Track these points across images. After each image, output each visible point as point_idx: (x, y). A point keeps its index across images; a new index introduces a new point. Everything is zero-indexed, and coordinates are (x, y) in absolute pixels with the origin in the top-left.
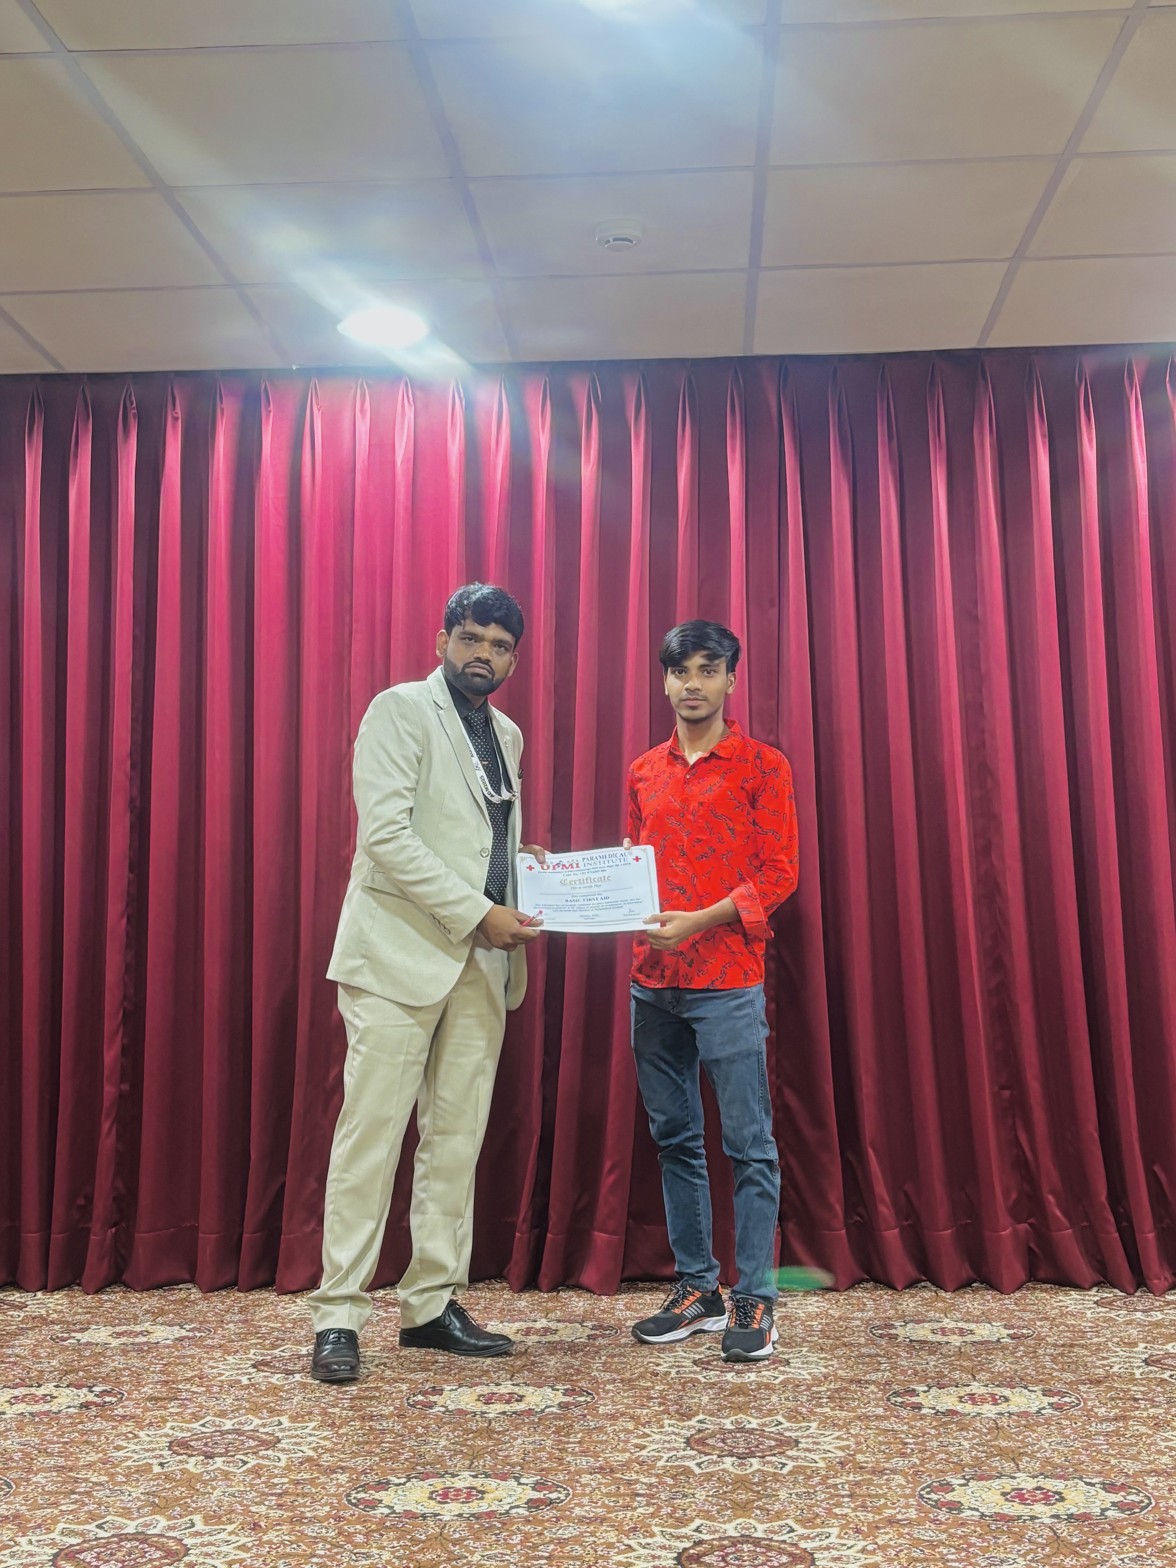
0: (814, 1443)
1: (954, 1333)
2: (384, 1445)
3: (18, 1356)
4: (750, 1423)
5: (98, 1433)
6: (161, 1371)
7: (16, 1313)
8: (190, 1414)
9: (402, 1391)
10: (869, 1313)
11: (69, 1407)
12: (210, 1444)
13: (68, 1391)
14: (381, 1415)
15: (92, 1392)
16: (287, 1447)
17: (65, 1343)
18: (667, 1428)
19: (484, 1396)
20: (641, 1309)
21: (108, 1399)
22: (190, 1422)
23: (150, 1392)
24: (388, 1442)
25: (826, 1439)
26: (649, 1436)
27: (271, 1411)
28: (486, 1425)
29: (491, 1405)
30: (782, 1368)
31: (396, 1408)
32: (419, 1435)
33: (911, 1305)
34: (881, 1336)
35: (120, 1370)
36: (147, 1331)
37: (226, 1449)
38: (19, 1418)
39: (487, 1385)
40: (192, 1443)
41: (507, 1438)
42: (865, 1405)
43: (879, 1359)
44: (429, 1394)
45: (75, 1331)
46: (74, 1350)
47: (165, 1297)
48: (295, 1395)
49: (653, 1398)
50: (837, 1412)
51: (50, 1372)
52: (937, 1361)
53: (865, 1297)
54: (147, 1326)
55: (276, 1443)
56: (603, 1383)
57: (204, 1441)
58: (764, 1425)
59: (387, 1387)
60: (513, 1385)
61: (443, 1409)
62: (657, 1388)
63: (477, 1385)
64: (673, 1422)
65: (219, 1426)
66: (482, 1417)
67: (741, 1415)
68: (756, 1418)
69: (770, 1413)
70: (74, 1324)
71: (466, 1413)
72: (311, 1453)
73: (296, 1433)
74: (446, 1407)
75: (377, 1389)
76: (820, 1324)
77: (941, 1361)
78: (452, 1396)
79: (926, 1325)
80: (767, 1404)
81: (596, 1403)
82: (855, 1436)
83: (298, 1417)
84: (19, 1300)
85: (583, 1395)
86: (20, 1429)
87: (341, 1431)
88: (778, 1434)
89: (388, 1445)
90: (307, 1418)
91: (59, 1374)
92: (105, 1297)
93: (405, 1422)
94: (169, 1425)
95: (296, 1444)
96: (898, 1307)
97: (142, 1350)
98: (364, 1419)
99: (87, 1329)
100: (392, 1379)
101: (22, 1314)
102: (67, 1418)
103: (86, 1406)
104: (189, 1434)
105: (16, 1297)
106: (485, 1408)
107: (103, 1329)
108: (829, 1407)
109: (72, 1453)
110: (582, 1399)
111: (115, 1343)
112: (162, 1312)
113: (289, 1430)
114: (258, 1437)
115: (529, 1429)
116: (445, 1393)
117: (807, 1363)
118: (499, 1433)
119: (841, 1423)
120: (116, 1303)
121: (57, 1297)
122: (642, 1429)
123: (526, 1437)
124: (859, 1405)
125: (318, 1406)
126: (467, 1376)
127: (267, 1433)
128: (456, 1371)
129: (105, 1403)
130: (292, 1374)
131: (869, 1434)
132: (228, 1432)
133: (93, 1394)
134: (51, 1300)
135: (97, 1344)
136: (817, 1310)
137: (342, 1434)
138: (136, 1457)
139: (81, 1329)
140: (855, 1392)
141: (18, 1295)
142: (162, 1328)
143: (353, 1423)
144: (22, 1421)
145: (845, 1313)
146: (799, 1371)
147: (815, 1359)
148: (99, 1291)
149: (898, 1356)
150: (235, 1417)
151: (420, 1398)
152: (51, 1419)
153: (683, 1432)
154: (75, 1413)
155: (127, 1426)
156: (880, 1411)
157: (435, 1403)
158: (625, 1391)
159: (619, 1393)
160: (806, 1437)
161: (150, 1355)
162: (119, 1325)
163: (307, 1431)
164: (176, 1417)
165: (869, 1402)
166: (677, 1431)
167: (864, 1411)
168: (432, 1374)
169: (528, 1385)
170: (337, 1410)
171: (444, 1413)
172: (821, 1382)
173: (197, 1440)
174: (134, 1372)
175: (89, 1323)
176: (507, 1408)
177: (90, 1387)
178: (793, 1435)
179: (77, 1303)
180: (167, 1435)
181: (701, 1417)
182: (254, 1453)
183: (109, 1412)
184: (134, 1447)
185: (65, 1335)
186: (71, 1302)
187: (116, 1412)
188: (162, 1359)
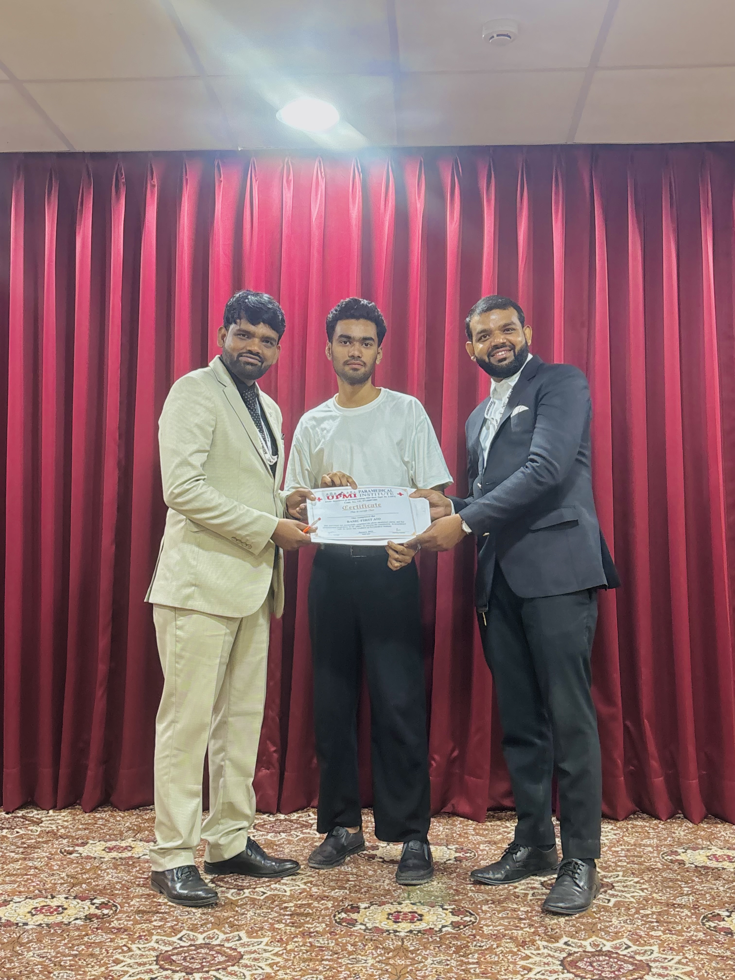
0: (662, 967)
1: (724, 860)
2: (323, 962)
3: (36, 868)
4: (605, 945)
5: (100, 945)
6: (144, 884)
7: (34, 828)
8: (169, 927)
9: (327, 909)
10: (655, 840)
11: (76, 919)
12: (188, 959)
13: (74, 902)
14: (317, 932)
15: (93, 904)
16: (249, 963)
17: (72, 856)
18: (542, 951)
19: (392, 914)
20: (487, 834)
21: (106, 911)
22: (169, 935)
23: (137, 904)
24: (327, 960)
25: (670, 964)
26: (530, 957)
27: (232, 925)
28: (400, 943)
29: (399, 924)
30: (610, 892)
31: (326, 925)
32: (350, 953)
33: (682, 833)
34: (672, 861)
35: (113, 884)
36: (130, 846)
37: (201, 963)
38: (39, 929)
39: (392, 904)
40: (174, 958)
41: (420, 957)
42: (687, 928)
43: (680, 883)
44: (350, 912)
45: (78, 845)
46: (78, 863)
47: (141, 816)
48: (248, 911)
49: (521, 919)
50: (668, 936)
51: (61, 884)
52: (723, 886)
53: (645, 826)
54: (129, 842)
55: (240, 959)
56: (479, 902)
57: (183, 955)
58: (616, 948)
59: (316, 904)
60: (412, 904)
61: (363, 927)
62: (522, 909)
63: (384, 903)
64: (545, 943)
65: (193, 940)
66: (395, 936)
67: (594, 938)
68: (608, 940)
69: (617, 935)
70: (77, 839)
71: (381, 931)
72: (268, 970)
73: (254, 948)
74: (365, 925)
75: (309, 905)
76: (622, 850)
77: (726, 886)
78: (368, 914)
79: (701, 852)
80: (611, 926)
81: (479, 923)
82: (693, 961)
83: (253, 932)
84: (37, 816)
85: (467, 916)
86: (39, 941)
87: (289, 947)
88: (630, 957)
89: (327, 963)
90: (259, 933)
91: (68, 886)
92: (98, 815)
93: (336, 940)
94: (155, 938)
95: (255, 959)
96: (673, 835)
97: (127, 864)
98: (304, 935)
99: (87, 843)
100: (318, 896)
101: (39, 829)
102: (76, 930)
103: (89, 918)
104: (171, 948)
105: (34, 814)
106: (395, 926)
107: (98, 843)
108: (660, 930)
109: (80, 966)
110: (467, 919)
111: (108, 856)
112: (140, 830)
113: (249, 945)
114: (225, 952)
115: (434, 949)
116: (362, 911)
117: (626, 886)
118: (412, 952)
119: (675, 946)
120: (106, 820)
121: (63, 814)
122: (523, 951)
123: (434, 957)
124: (682, 928)
125: (267, 921)
126: (375, 895)
127: (231, 948)
128: (365, 889)
129: (104, 915)
130: (242, 890)
131: (702, 959)
132: (201, 946)
133: (94, 907)
134: (59, 817)
135: (95, 858)
136: (615, 837)
137: (290, 950)
138: (131, 971)
139: (82, 843)
140: (674, 916)
141: (36, 812)
142: (141, 844)
143: (296, 939)
144: (40, 933)
145: (636, 840)
146: (624, 894)
147: (631, 883)
148: (93, 810)
149: (693, 881)
150: (205, 931)
151: (343, 915)
152: (63, 931)
153: (556, 954)
154: (81, 926)
155: (122, 939)
156: (701, 935)
157: (356, 920)
158: (499, 912)
159: (494, 914)
160: (653, 961)
161: (134, 870)
162: (110, 840)
163: (262, 946)
164: (159, 931)
165: (690, 927)
166: (552, 953)
167: (689, 934)
168: (348, 893)
169: (423, 904)
170: (281, 926)
171: (365, 931)
172: (645, 906)
173: (177, 954)
174: (123, 885)
175: (88, 839)
176: (412, 927)
177: (92, 900)
178: (643, 958)
179: (79, 820)
180: (154, 949)
181: (565, 939)
182: (224, 969)
183: (107, 925)
184: (129, 961)
185: (71, 849)
186: (74, 819)
187: (112, 925)
188: (144, 872)
